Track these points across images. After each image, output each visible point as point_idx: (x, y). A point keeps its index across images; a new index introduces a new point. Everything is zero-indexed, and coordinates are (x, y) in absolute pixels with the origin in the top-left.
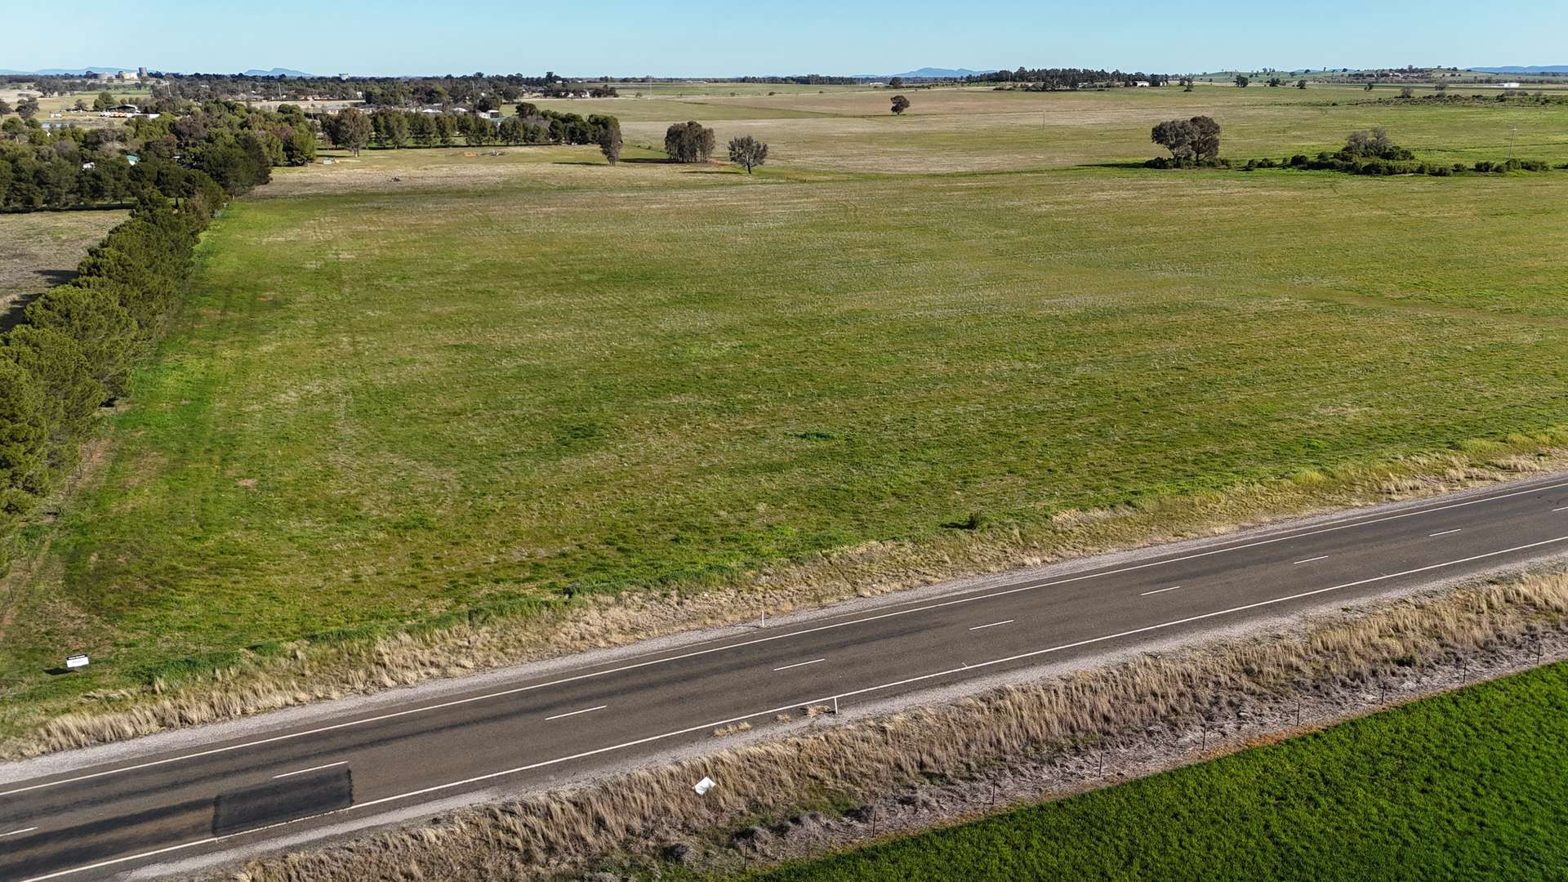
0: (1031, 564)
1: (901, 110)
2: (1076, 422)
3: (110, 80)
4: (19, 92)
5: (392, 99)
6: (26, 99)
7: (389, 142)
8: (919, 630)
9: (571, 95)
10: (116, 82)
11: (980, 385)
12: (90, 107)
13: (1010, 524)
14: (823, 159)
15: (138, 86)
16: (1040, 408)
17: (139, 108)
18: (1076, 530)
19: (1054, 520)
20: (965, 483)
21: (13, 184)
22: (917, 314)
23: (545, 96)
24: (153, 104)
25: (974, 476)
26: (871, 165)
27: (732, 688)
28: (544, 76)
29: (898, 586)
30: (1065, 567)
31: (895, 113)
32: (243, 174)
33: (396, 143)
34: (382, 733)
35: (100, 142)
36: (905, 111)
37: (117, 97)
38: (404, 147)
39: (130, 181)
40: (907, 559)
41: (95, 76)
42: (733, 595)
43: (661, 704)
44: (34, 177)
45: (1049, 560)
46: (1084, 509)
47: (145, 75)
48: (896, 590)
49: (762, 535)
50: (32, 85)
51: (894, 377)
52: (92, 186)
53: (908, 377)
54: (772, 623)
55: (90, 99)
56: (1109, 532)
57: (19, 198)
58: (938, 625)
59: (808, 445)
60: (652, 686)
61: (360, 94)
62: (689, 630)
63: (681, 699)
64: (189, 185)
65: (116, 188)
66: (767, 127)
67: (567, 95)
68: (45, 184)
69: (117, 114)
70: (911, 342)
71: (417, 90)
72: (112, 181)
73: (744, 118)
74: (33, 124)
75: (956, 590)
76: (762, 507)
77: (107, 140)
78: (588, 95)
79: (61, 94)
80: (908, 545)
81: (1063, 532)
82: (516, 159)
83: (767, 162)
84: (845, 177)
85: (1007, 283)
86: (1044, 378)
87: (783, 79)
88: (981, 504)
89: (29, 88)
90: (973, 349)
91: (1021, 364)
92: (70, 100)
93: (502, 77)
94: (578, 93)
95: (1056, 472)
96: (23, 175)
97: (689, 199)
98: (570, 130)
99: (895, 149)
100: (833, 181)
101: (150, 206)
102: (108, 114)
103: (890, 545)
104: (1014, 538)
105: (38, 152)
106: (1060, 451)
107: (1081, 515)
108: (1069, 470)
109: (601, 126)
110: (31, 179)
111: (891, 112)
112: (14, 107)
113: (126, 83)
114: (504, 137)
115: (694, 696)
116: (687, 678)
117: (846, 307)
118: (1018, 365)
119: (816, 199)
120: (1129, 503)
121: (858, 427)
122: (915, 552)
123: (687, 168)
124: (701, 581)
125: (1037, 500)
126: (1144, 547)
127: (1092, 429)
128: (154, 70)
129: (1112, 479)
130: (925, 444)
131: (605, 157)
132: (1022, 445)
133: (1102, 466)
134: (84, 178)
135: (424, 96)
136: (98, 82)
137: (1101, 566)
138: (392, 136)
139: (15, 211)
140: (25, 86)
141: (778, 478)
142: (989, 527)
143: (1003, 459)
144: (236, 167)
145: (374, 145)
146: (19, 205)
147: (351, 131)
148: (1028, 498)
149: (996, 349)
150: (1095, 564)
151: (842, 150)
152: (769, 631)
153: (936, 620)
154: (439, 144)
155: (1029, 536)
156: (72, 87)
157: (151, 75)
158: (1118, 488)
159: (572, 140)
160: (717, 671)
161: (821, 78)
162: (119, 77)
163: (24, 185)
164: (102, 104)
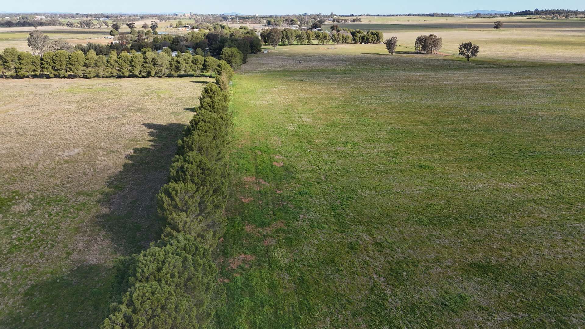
1: (499, 28)
3: (181, 16)
4: (152, 20)
5: (278, 23)
6: (154, 23)
7: (287, 43)
9: (343, 21)
10: (183, 17)
12: (175, 26)
15: (190, 19)
17: (191, 27)
21: (143, 65)
23: (333, 22)
24: (196, 25)
28: (329, 14)
31: (496, 29)
33: (289, 43)
35: (179, 42)
37: (184, 23)
38: (293, 45)
39: (192, 64)
41: (177, 15)
44: (152, 61)
47: (192, 14)
50: (157, 18)
52: (176, 66)
55: (175, 23)
57: (145, 71)
61: (265, 21)
64: (219, 68)
65: (186, 67)
68: (156, 65)
69: (183, 29)
71: (286, 20)
72: (184, 64)
74: (155, 33)
77: (181, 41)
78: (350, 21)
79: (165, 21)
89: (156, 19)
92: (168, 23)
94: (346, 21)
96: (147, 61)
101: (211, 94)
102: (180, 29)
105: (155, 46)
109: (375, 35)
110: (151, 62)
112: (150, 26)
113: (186, 17)
128: (195, 13)
131: (388, 51)
134: (173, 62)
135: (290, 22)
136: (177, 17)
138: (288, 40)
139: (143, 77)
140: (154, 18)
144: (235, 57)
146: (144, 74)
147: (275, 38)
154: (307, 44)
156: (169, 19)
162: (184, 15)
163: (147, 65)
164: (178, 25)
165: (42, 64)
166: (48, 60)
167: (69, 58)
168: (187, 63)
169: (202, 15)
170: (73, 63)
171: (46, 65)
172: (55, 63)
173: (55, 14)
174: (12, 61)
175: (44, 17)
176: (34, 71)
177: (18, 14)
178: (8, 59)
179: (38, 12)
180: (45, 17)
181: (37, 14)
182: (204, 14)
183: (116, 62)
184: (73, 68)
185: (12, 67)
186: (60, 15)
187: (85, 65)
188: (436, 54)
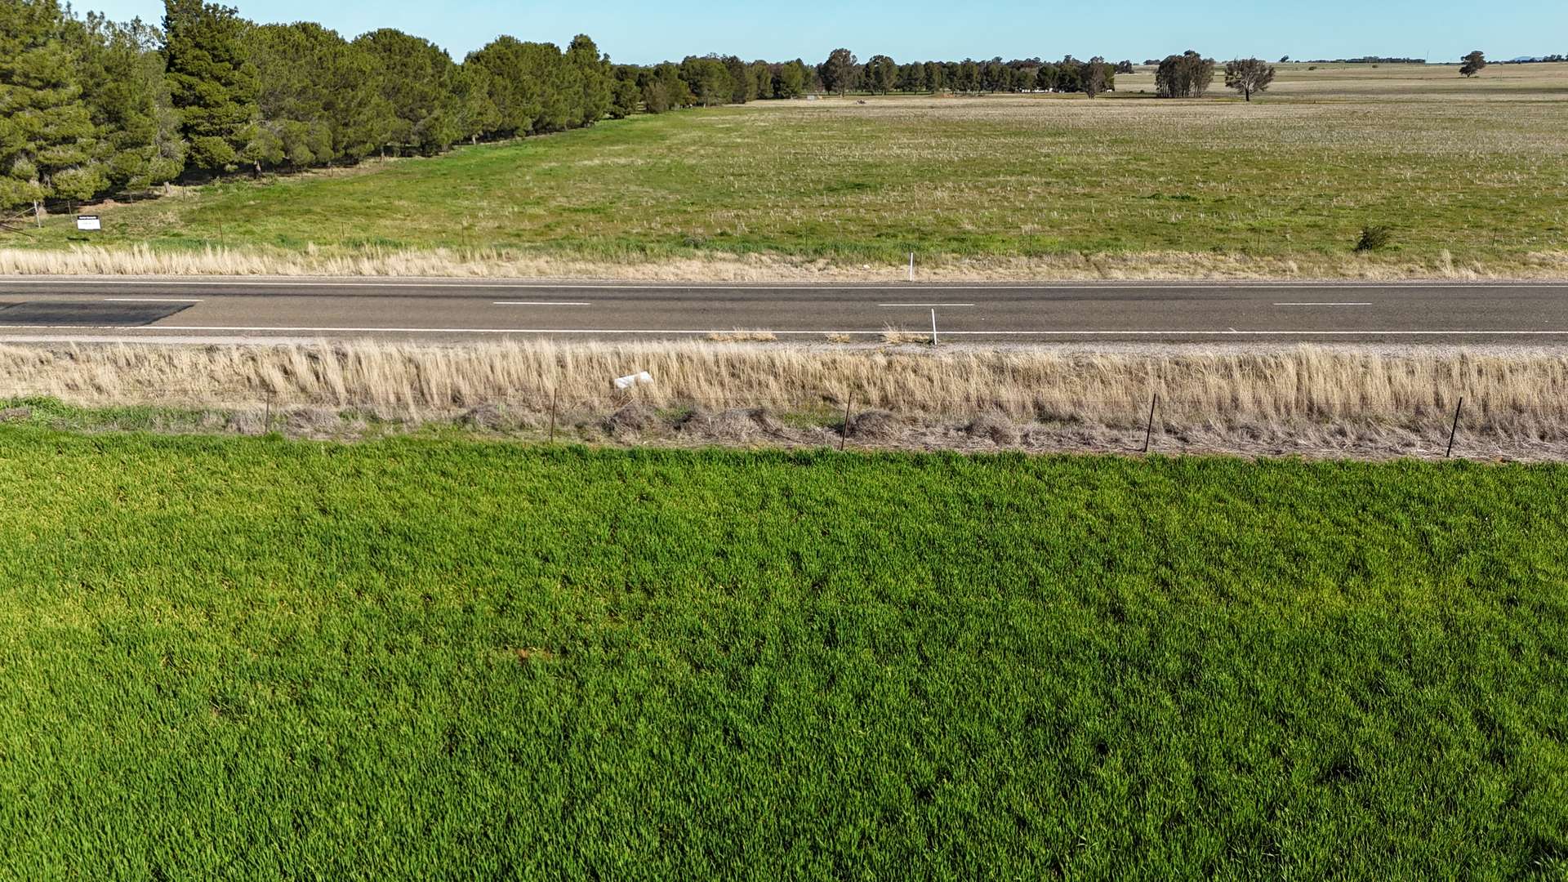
1: (1474, 71)
7: (878, 88)
19: (1530, 255)
31: (1465, 75)
32: (716, 85)
33: (883, 89)
36: (1479, 73)
40: (1221, 266)
83: (1273, 86)
103: (1202, 254)
104: (1437, 262)
111: (1459, 75)
122: (1241, 262)
123: (1178, 101)
138: (880, 82)
145: (863, 91)
147: (839, 71)
154: (924, 91)
155: (1470, 262)
188: (1198, 95)
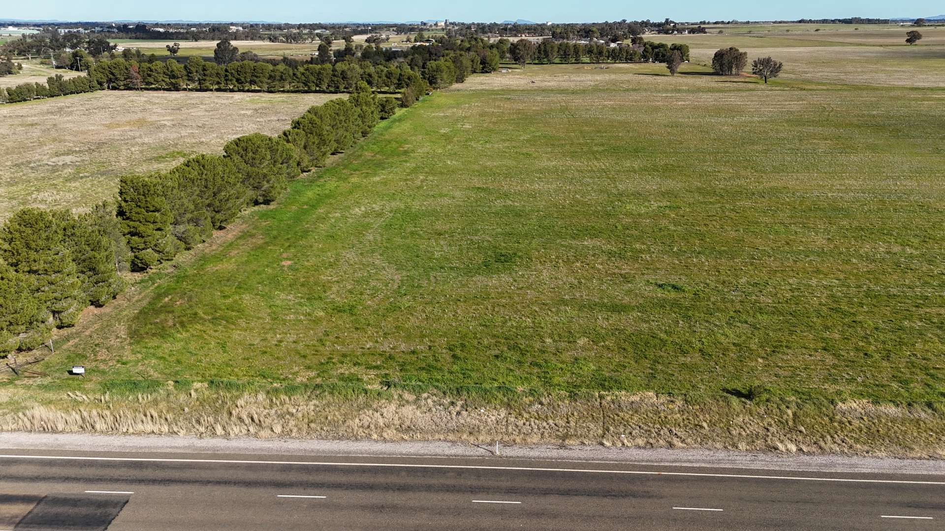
0: (784, 450)
1: (914, 41)
2: (921, 311)
3: (431, 26)
4: (388, 32)
7: (545, 60)
8: (625, 495)
9: (676, 32)
10: (434, 27)
11: (848, 262)
12: (413, 40)
13: (789, 402)
14: (829, 74)
15: (441, 29)
16: (894, 291)
17: (435, 40)
18: (856, 423)
19: (838, 407)
20: (774, 351)
21: (331, 78)
22: (829, 195)
23: (659, 33)
25: (786, 347)
26: (867, 79)
27: (428, 509)
28: (663, 21)
29: (641, 442)
30: (817, 462)
31: (909, 44)
32: (445, 76)
33: (549, 60)
34: (176, 474)
36: (918, 42)
37: (428, 35)
38: (553, 63)
39: (385, 78)
40: (669, 417)
41: (425, 24)
42: (503, 415)
43: (364, 508)
45: (805, 449)
46: (876, 402)
47: (448, 23)
48: (638, 447)
49: (564, 366)
50: (395, 29)
51: (774, 245)
52: (367, 80)
53: (786, 248)
54: (509, 452)
55: (415, 36)
56: (891, 433)
57: (333, 85)
58: (648, 495)
59: (660, 293)
60: (371, 487)
62: (445, 440)
63: (381, 508)
66: (800, 52)
67: (673, 32)
68: (346, 78)
69: (421, 44)
70: (808, 218)
71: (581, 30)
73: (788, 46)
75: (689, 461)
76: (582, 342)
78: (687, 32)
79: (404, 34)
80: (679, 402)
81: (841, 422)
82: (615, 71)
83: (781, 75)
84: (839, 87)
85: (929, 177)
86: (915, 264)
87: (832, 21)
88: (776, 375)
89: (393, 31)
90: (862, 229)
91: (900, 248)
92: (406, 36)
93: (637, 22)
94: (680, 31)
95: (872, 357)
97: (708, 99)
98: (658, 53)
99: (894, 69)
100: (828, 90)
103: (663, 399)
104: (785, 417)
106: (890, 336)
107: (871, 408)
108: (887, 358)
110: (340, 75)
111: (905, 43)
113: (437, 28)
114: (613, 58)
115: (394, 508)
116: (403, 488)
117: (773, 184)
118: (896, 249)
119: (804, 102)
120: (929, 405)
121: (713, 285)
122: (681, 412)
123: (724, 78)
124: (486, 396)
125: (835, 382)
126: (920, 458)
127: (935, 320)
128: (455, 21)
129: (927, 374)
130: (761, 309)
131: (669, 70)
132: (854, 324)
133: (924, 359)
134: (364, 76)
135: (585, 34)
136: (423, 27)
137: (856, 470)
138: (547, 56)
140: (392, 29)
141: (615, 317)
142: (768, 400)
143: (826, 335)
145: (537, 62)
147: (522, 53)
148: (826, 380)
149: (884, 232)
150: (852, 466)
151: (849, 68)
152: (501, 460)
153: (649, 489)
154: (573, 61)
155: (802, 418)
156: (411, 30)
157: (451, 23)
158: (928, 385)
159: (656, 60)
160: (429, 488)
161: (861, 20)
162: (436, 25)
163: (336, 79)
164: (418, 39)
165: (226, 76)
166: (233, 71)
167: (254, 70)
168: (380, 77)
169: (463, 24)
170: (258, 75)
171: (230, 77)
172: (239, 75)
173: (257, 25)
174: (197, 72)
175: (241, 29)
176: (218, 83)
177: (208, 24)
178: (192, 69)
179: (234, 21)
180: (243, 28)
181: (232, 24)
182: (465, 22)
183: (303, 74)
184: (257, 80)
185: (196, 79)
186: (263, 25)
187: (270, 77)
188: (737, 75)
